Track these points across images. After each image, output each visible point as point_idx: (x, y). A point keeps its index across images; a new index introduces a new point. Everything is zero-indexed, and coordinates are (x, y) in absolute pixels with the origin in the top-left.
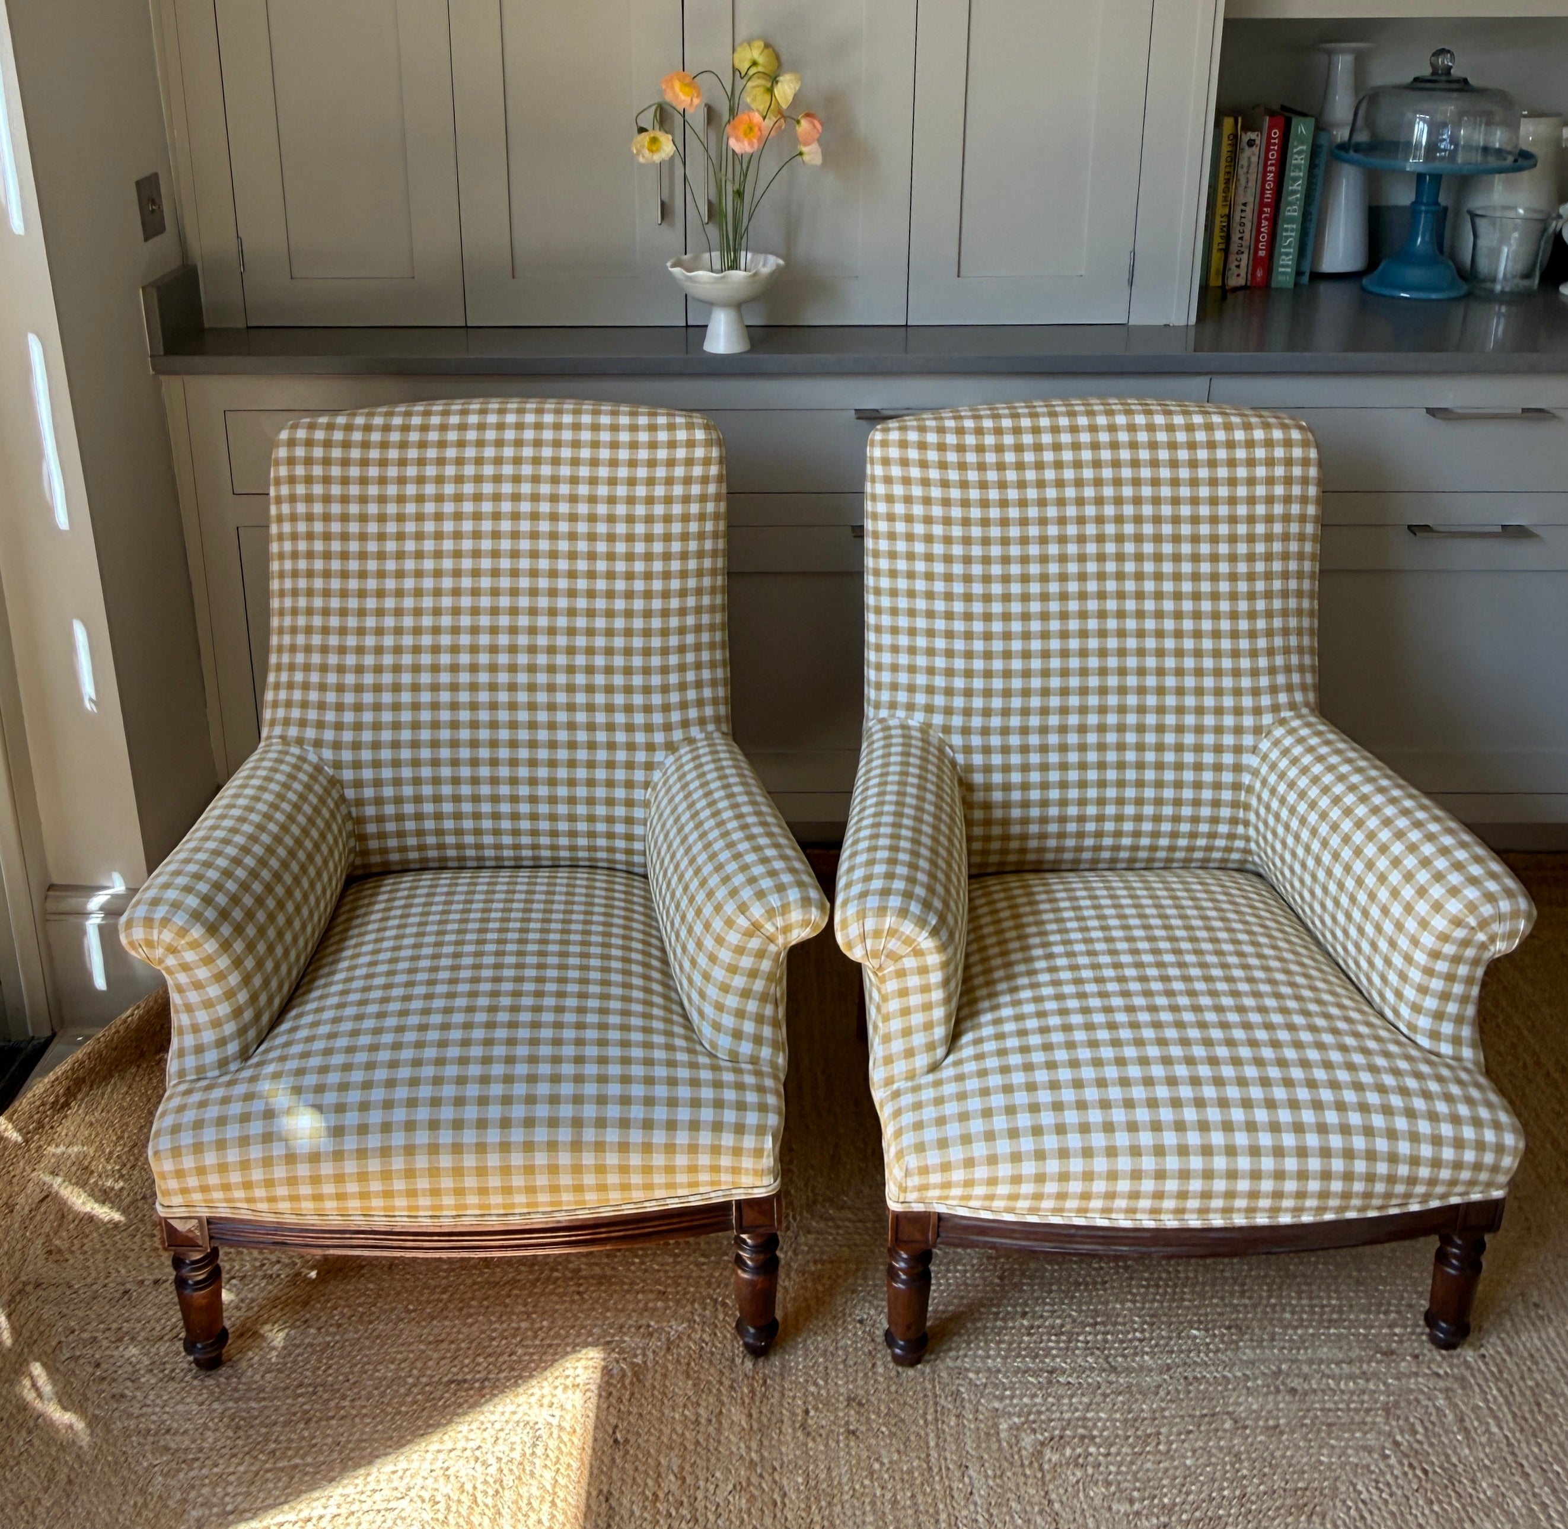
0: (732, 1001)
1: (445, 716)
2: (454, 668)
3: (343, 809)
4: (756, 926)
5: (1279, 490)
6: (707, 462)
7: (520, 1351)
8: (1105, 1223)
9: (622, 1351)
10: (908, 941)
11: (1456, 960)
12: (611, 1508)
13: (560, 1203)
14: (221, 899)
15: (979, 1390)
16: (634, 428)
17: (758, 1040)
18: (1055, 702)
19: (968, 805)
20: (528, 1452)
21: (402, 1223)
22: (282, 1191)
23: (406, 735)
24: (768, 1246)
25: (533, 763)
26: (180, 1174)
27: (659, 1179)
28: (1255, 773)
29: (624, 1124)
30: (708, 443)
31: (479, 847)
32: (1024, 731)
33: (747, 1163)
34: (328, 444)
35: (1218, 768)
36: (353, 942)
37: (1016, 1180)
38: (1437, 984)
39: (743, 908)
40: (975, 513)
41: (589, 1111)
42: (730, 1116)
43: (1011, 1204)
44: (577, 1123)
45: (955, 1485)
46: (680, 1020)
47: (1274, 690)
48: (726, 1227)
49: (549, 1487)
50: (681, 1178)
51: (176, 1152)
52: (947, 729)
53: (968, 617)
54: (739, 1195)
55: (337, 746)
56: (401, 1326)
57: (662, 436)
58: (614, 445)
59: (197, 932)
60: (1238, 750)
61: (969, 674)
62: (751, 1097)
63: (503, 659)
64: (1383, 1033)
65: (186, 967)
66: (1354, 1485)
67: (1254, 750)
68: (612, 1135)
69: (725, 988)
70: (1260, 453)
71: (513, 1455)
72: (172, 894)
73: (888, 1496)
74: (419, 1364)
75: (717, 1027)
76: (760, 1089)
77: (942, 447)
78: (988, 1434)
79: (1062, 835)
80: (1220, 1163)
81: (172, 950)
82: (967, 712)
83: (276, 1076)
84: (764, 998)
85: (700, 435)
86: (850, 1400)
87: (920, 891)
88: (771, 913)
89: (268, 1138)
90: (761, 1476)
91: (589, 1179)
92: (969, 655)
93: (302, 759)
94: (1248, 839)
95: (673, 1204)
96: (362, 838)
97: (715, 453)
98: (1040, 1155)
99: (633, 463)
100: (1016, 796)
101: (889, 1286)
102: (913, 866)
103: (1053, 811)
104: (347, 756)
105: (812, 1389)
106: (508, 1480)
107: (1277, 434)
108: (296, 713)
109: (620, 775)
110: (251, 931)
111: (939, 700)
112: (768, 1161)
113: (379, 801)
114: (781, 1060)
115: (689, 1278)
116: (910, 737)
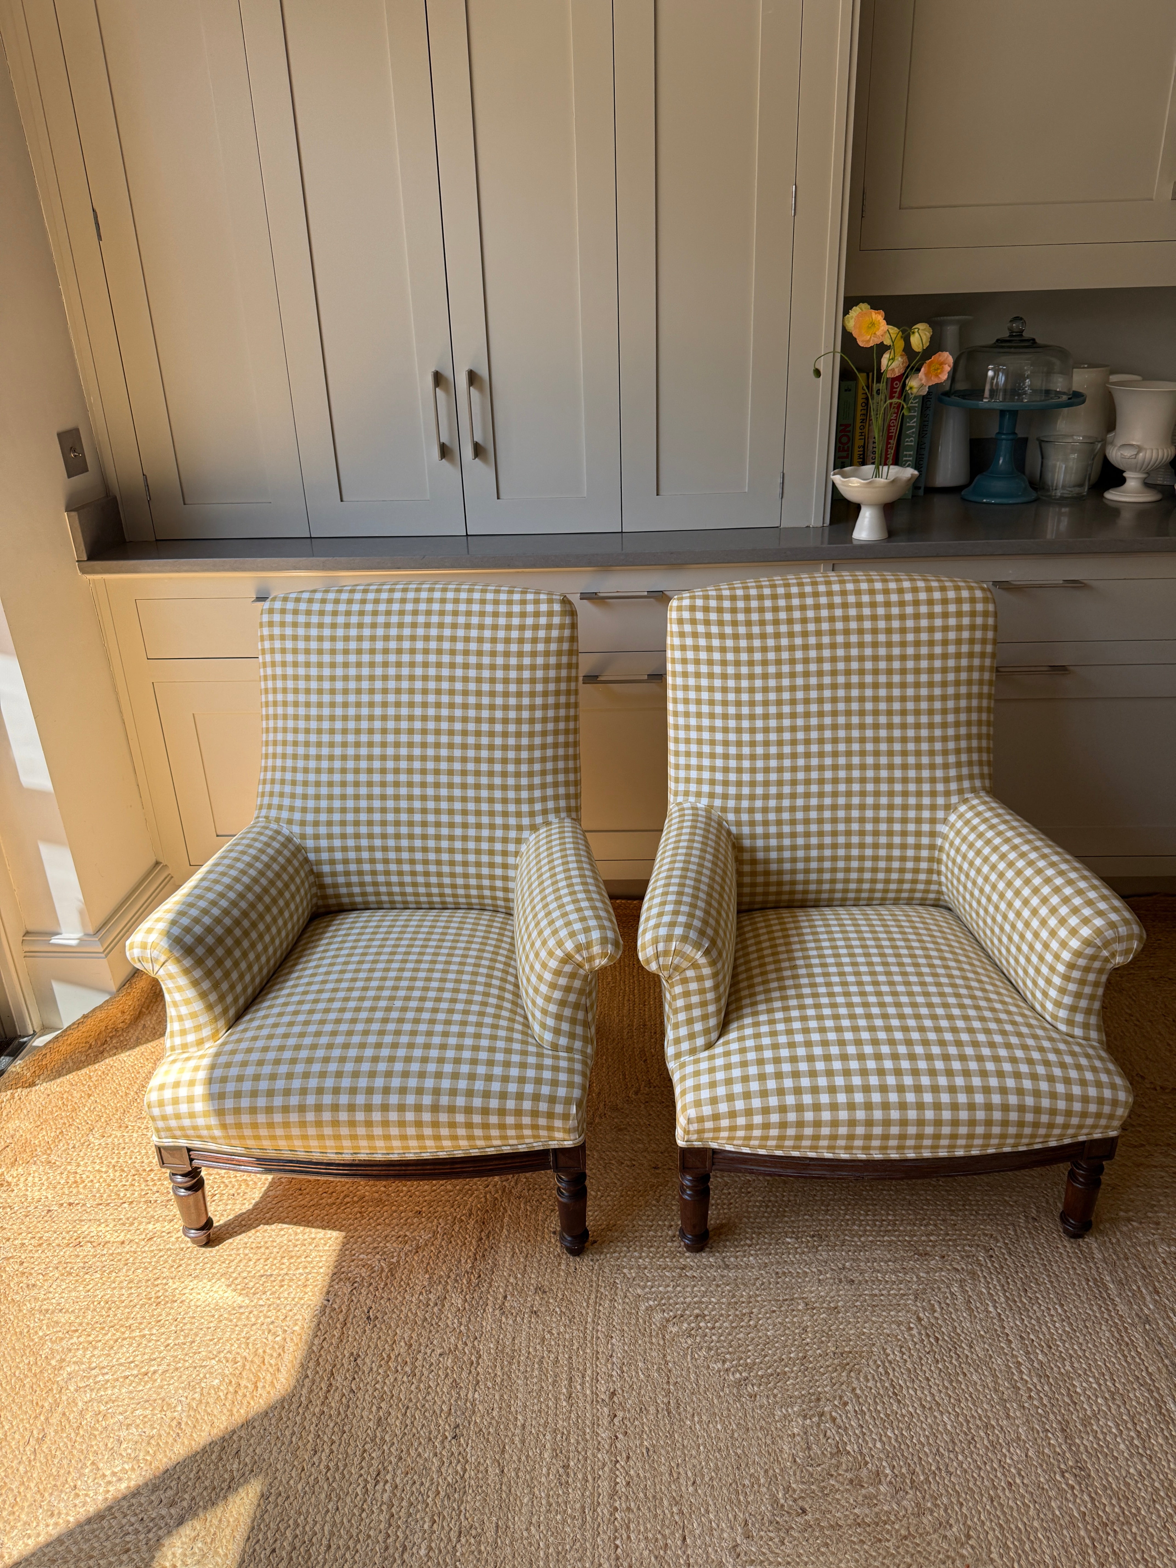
0: (553, 1008)
10: (689, 958)
17: (572, 1036)
19: (742, 862)
22: (248, 1132)
24: (578, 1182)
33: (558, 1123)
42: (546, 1090)
46: (521, 1019)
48: (547, 1167)
50: (511, 1132)
54: (554, 1145)
60: (933, 821)
67: (945, 821)
76: (570, 1071)
83: (248, 1051)
84: (576, 1006)
95: (507, 1150)
112: (573, 1123)
114: (589, 1051)
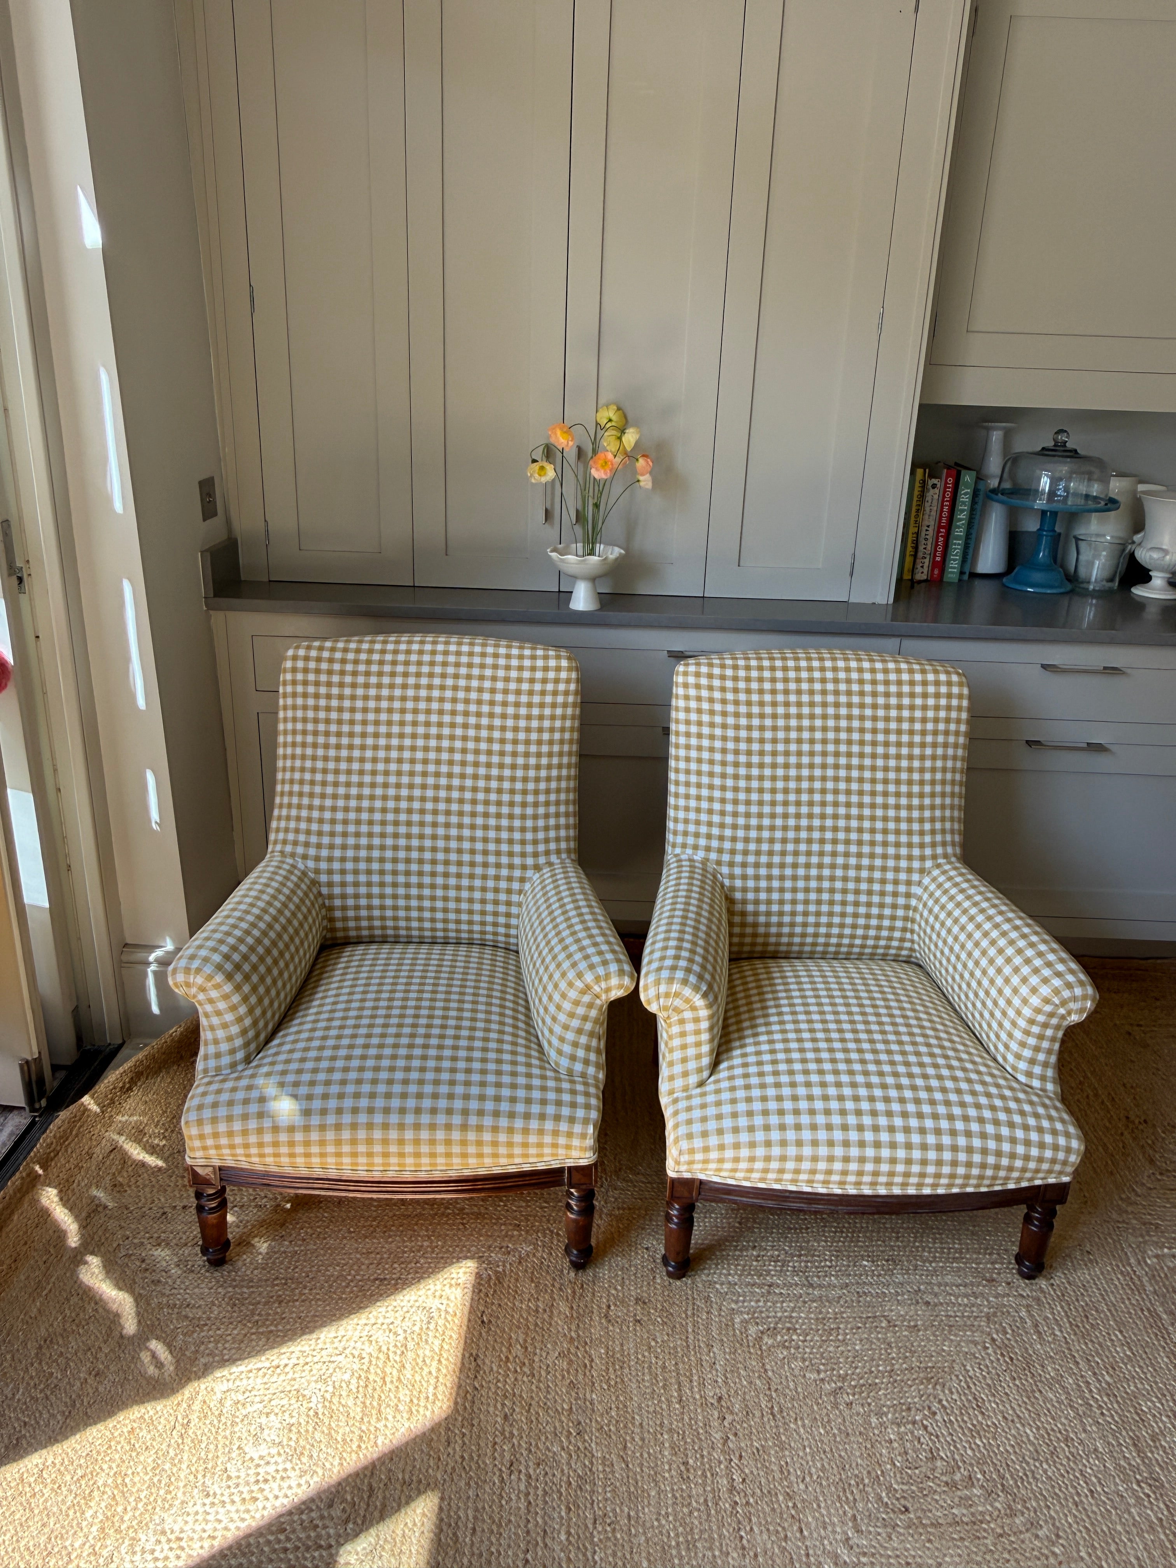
0: (570, 1036)
1: (389, 842)
2: (397, 811)
3: (320, 901)
4: (588, 987)
5: (942, 714)
6: (568, 681)
7: (422, 1261)
8: (809, 1190)
9: (490, 1263)
10: (687, 1001)
11: (1045, 1025)
12: (478, 1365)
13: (452, 1165)
14: (236, 957)
15: (723, 1296)
16: (521, 657)
17: (586, 1062)
18: (790, 847)
19: (731, 913)
20: (425, 1327)
21: (347, 1174)
22: (268, 1150)
23: (363, 853)
24: (587, 1198)
25: (446, 875)
26: (202, 1137)
27: (517, 1151)
28: (920, 899)
29: (496, 1114)
30: (570, 669)
31: (408, 929)
32: (769, 866)
33: (576, 1142)
34: (319, 660)
35: (895, 894)
36: (323, 988)
37: (752, 1159)
38: (1032, 1041)
39: (580, 975)
40: (743, 721)
41: (474, 1105)
42: (566, 1111)
43: (748, 1175)
44: (465, 1112)
45: (703, 1358)
46: (536, 1047)
47: (933, 845)
48: (561, 1184)
49: (437, 1350)
50: (532, 1151)
51: (200, 1122)
52: (719, 863)
53: (736, 789)
54: (570, 1163)
55: (317, 859)
56: (345, 1241)
57: (540, 663)
58: (508, 668)
59: (219, 978)
60: (909, 883)
61: (735, 827)
62: (580, 1099)
63: (429, 806)
64: (996, 1072)
65: (211, 1001)
66: (964, 1366)
67: (919, 883)
68: (488, 1121)
69: (566, 1027)
70: (931, 689)
71: (415, 1329)
72: (203, 953)
73: (660, 1363)
74: (355, 1267)
75: (560, 1052)
76: (587, 1094)
77: (723, 678)
78: (727, 1325)
79: (791, 935)
80: (885, 1153)
81: (202, 989)
82: (733, 852)
83: (268, 1074)
84: (591, 1034)
85: (564, 663)
86: (637, 1300)
87: (696, 968)
88: (598, 979)
89: (261, 1115)
90: (577, 1348)
91: (472, 1150)
92: (735, 814)
93: (294, 866)
94: (912, 941)
95: (527, 1168)
96: (332, 920)
97: (574, 675)
98: (768, 1144)
99: (519, 680)
100: (763, 908)
101: (666, 1226)
102: (693, 952)
103: (787, 919)
104: (323, 865)
105: (613, 1292)
106: (410, 1345)
107: (943, 677)
108: (291, 836)
109: (503, 885)
110: (255, 978)
111: (715, 844)
112: (590, 1142)
113: (344, 896)
114: (601, 1076)
115: (535, 1216)
116: (695, 867)
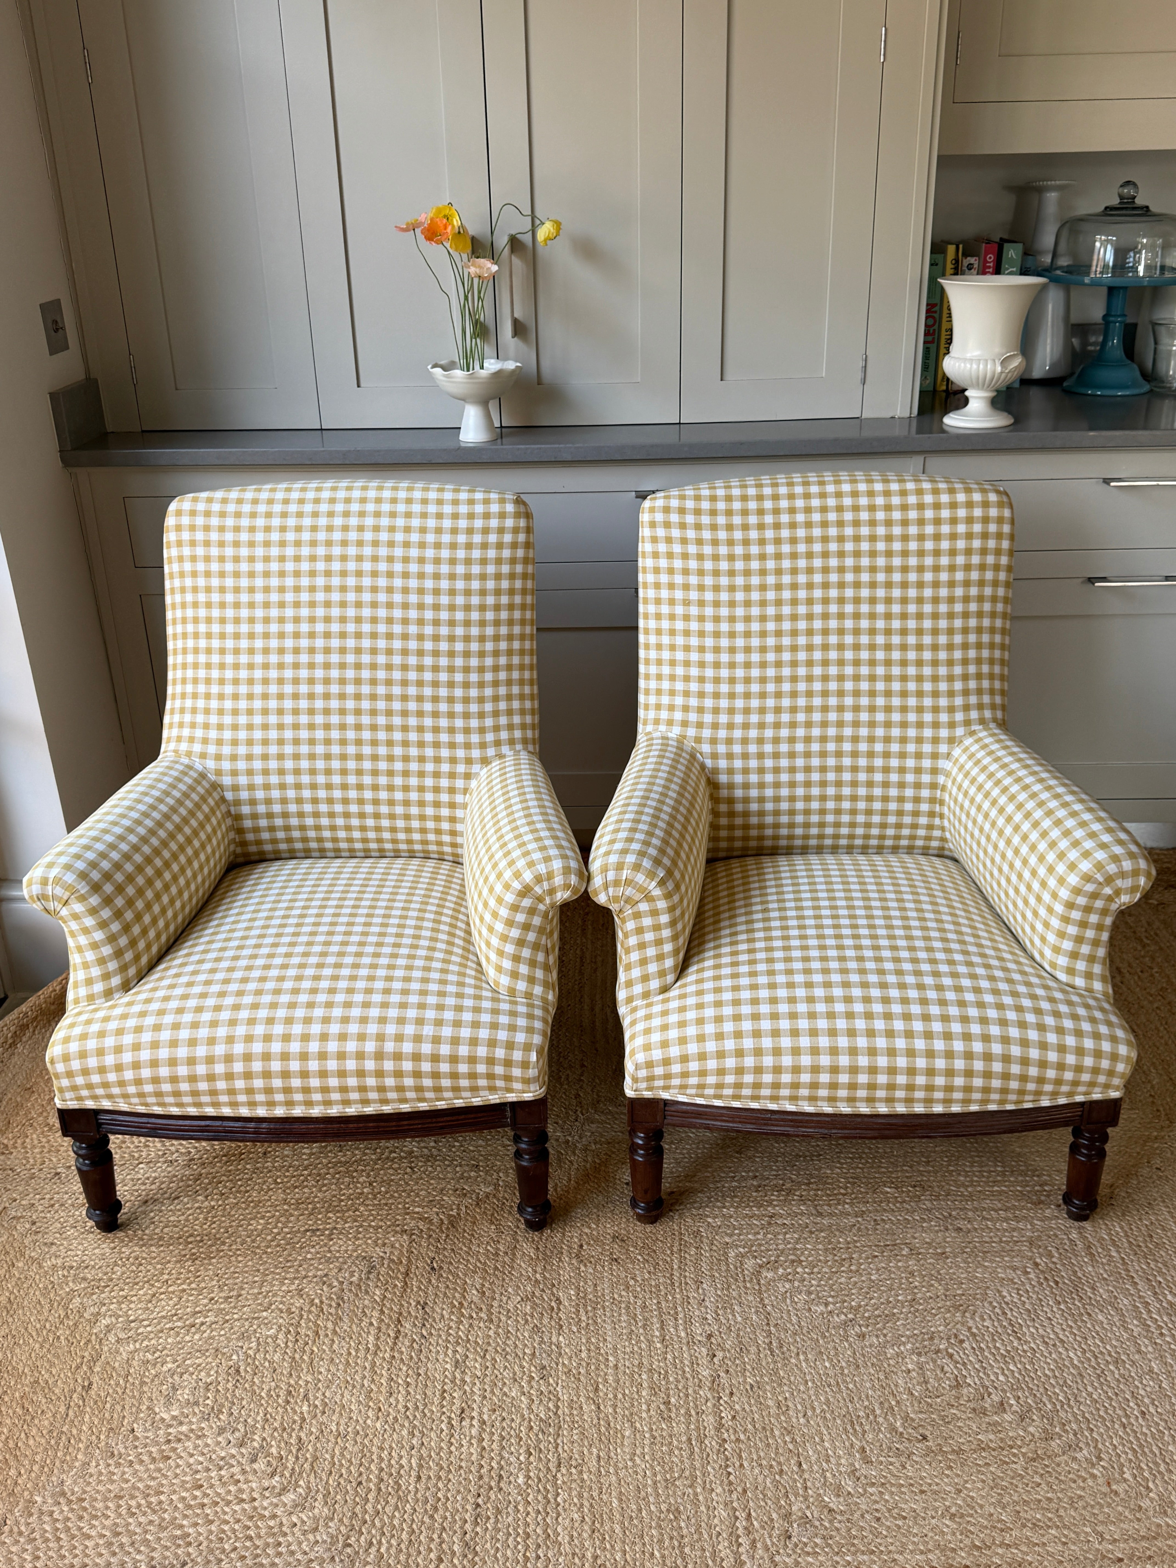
0: (510, 949)
1: (304, 735)
2: (311, 697)
3: (223, 808)
6: (515, 530)
10: (642, 889)
17: (531, 979)
18: (785, 718)
19: (715, 799)
23: (273, 749)
25: (374, 773)
28: (948, 774)
29: (438, 1023)
30: (516, 515)
32: (761, 741)
34: (207, 514)
35: (918, 770)
37: (740, 1071)
38: (1072, 931)
41: (412, 1014)
45: (691, 1295)
46: (473, 964)
47: (966, 708)
52: (698, 740)
54: (514, 1097)
55: (218, 758)
60: (935, 756)
61: (716, 696)
63: (350, 689)
67: (948, 756)
71: (354, 1279)
73: (639, 1302)
82: (715, 726)
84: (541, 932)
85: (509, 508)
90: (543, 1291)
92: (716, 681)
93: (189, 767)
94: (943, 829)
96: (240, 831)
101: (632, 1161)
104: (226, 765)
106: (348, 1296)
108: (187, 732)
109: (444, 783)
111: (693, 717)
113: (253, 802)
116: (668, 745)
